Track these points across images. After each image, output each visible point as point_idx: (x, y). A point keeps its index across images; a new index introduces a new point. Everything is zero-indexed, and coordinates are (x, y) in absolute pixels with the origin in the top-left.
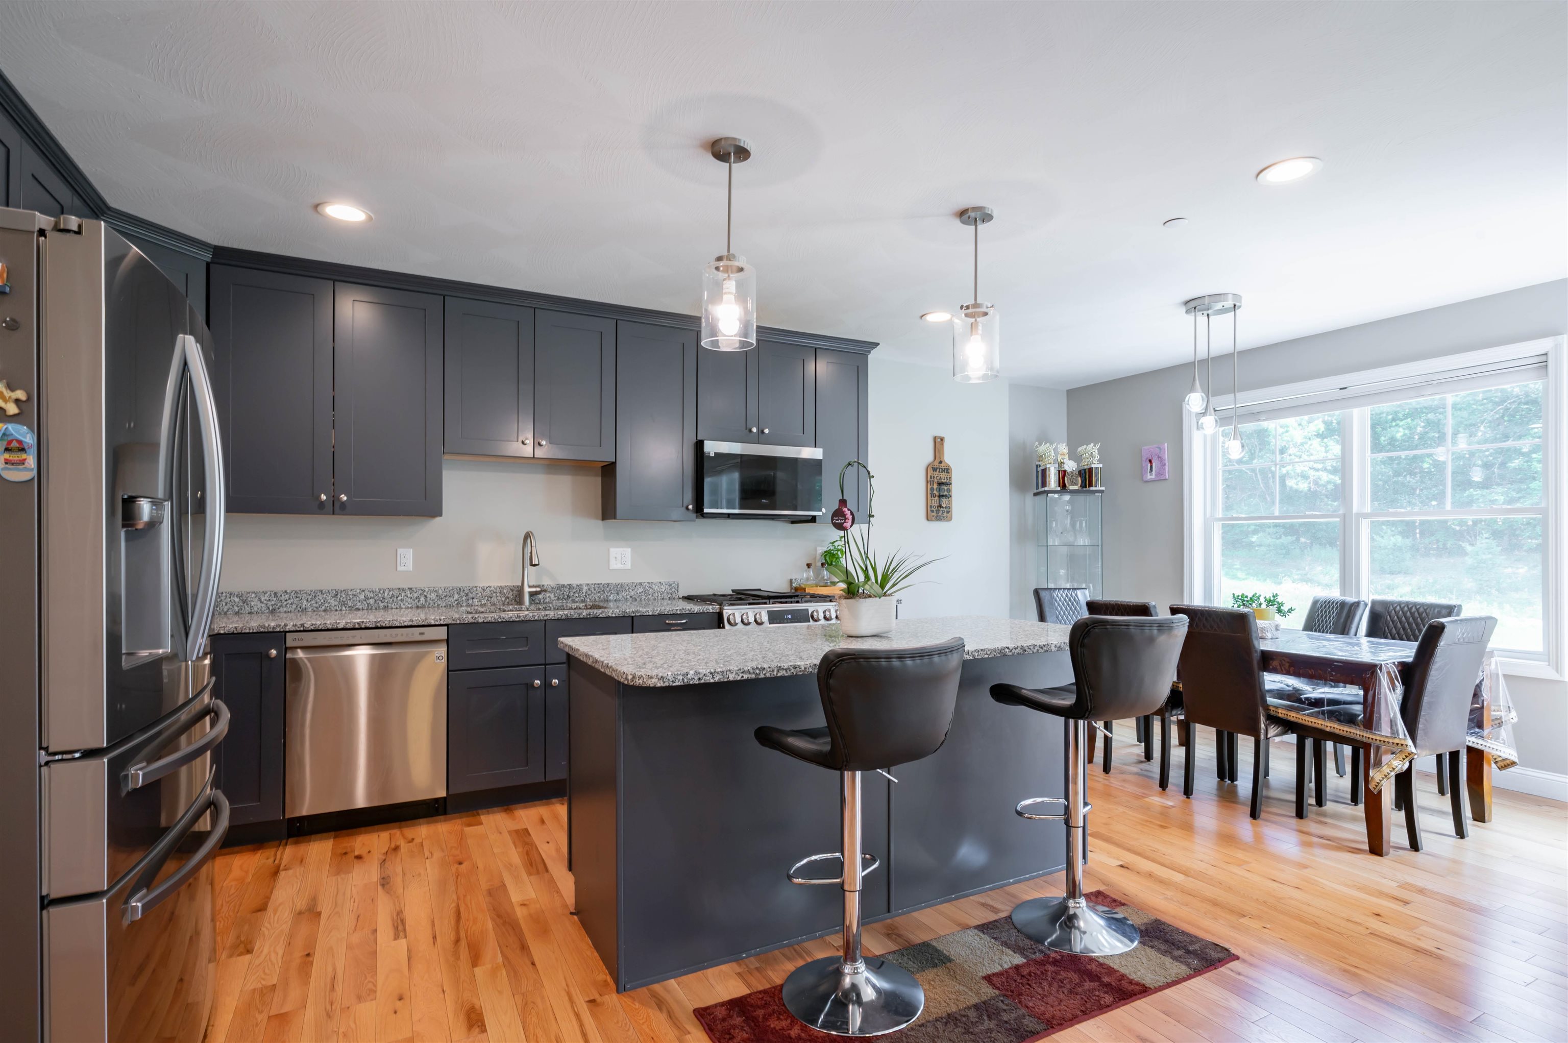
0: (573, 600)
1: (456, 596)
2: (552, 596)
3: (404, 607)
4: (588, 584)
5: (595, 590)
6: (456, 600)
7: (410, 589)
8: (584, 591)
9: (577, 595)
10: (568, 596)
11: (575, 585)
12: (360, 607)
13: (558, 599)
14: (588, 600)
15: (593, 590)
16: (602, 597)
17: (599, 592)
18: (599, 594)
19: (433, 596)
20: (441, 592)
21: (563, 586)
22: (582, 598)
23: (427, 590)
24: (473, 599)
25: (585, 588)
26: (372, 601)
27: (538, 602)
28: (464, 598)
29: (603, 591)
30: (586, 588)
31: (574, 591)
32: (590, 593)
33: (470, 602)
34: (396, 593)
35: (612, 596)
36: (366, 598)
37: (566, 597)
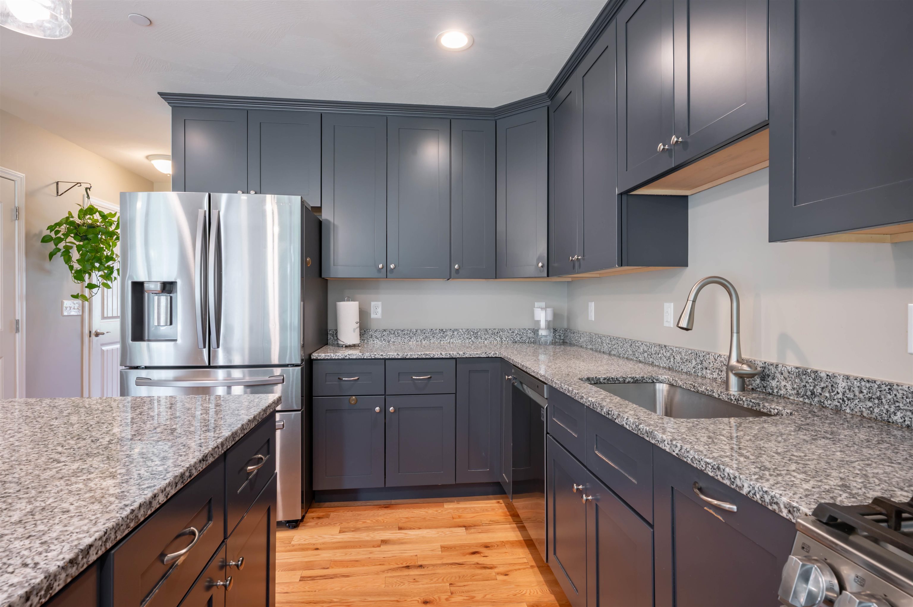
0: (820, 402)
1: (694, 362)
2: (789, 387)
3: (661, 365)
4: (848, 378)
5: (861, 392)
6: (694, 368)
7: (665, 346)
8: (840, 390)
9: (827, 395)
10: (813, 393)
11: (823, 375)
12: (641, 359)
13: (798, 394)
14: (848, 411)
15: (857, 390)
16: (876, 410)
17: (870, 399)
18: (870, 404)
19: (678, 358)
20: (683, 354)
21: (805, 372)
22: (836, 403)
23: (674, 349)
24: (706, 369)
25: (842, 385)
26: (646, 354)
27: (771, 391)
28: (700, 366)
29: (879, 398)
30: (844, 384)
31: (823, 385)
32: (851, 395)
33: (704, 372)
34: (657, 349)
35: (899, 414)
36: (645, 352)
37: (809, 393)
